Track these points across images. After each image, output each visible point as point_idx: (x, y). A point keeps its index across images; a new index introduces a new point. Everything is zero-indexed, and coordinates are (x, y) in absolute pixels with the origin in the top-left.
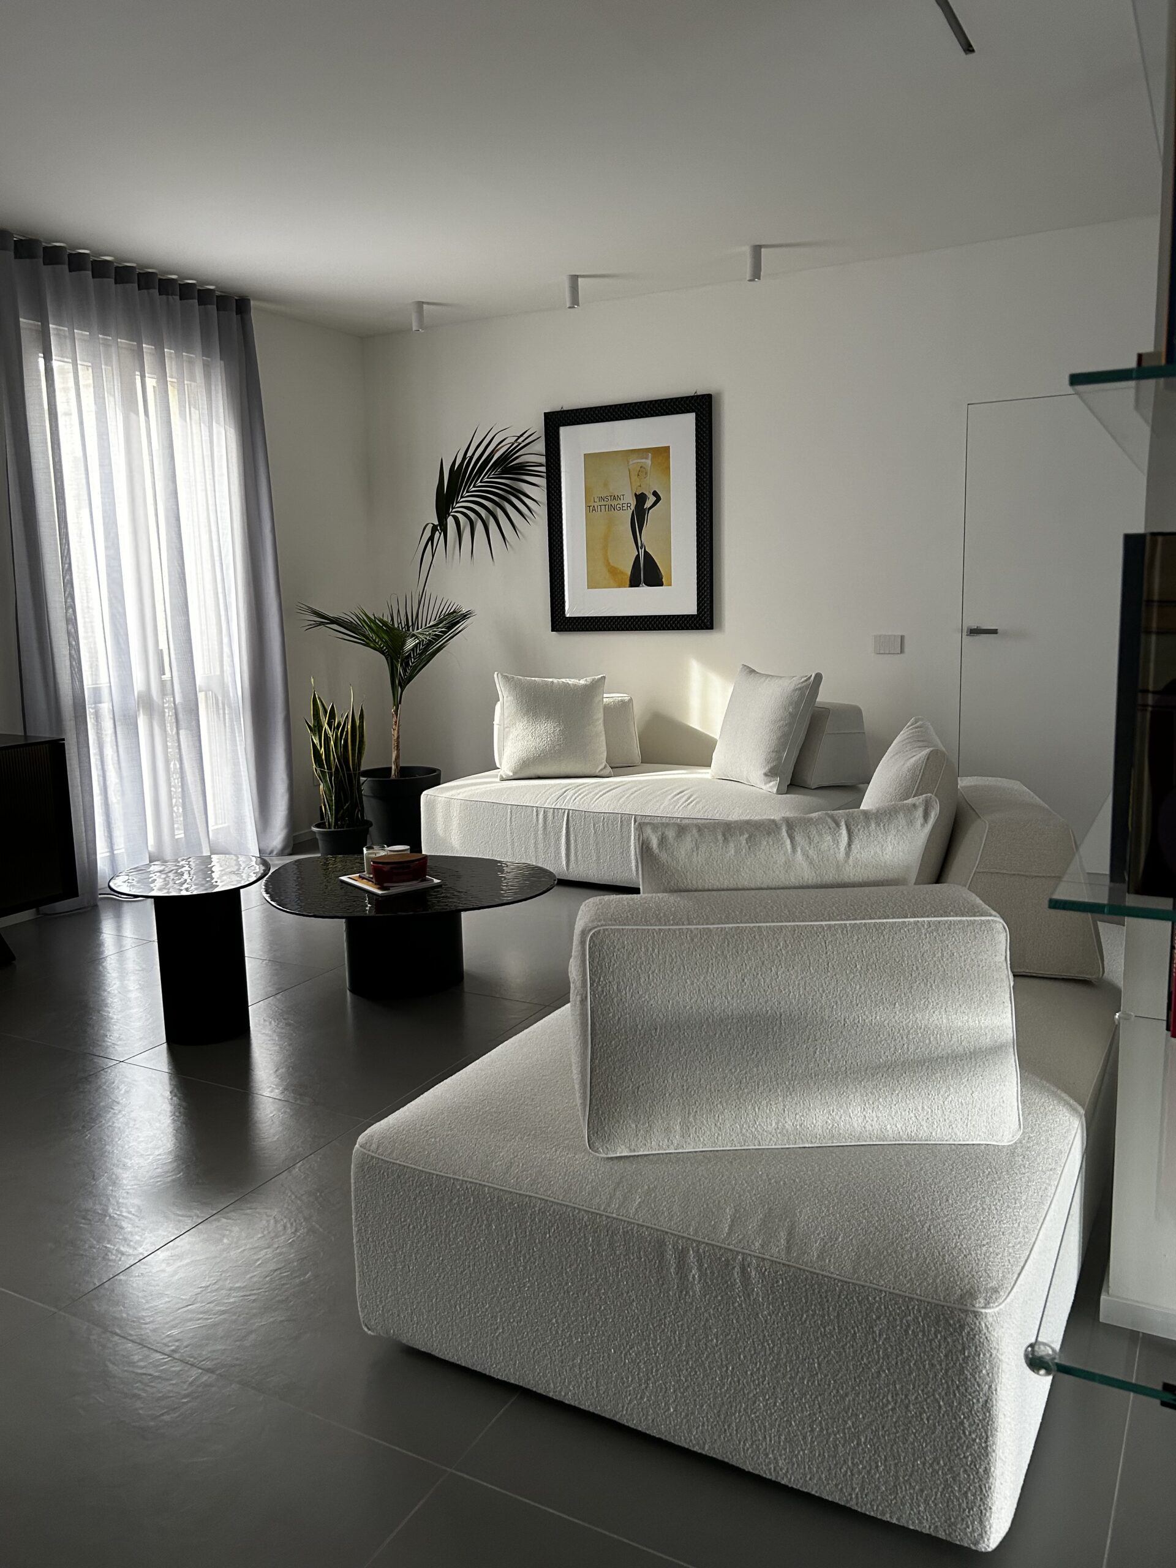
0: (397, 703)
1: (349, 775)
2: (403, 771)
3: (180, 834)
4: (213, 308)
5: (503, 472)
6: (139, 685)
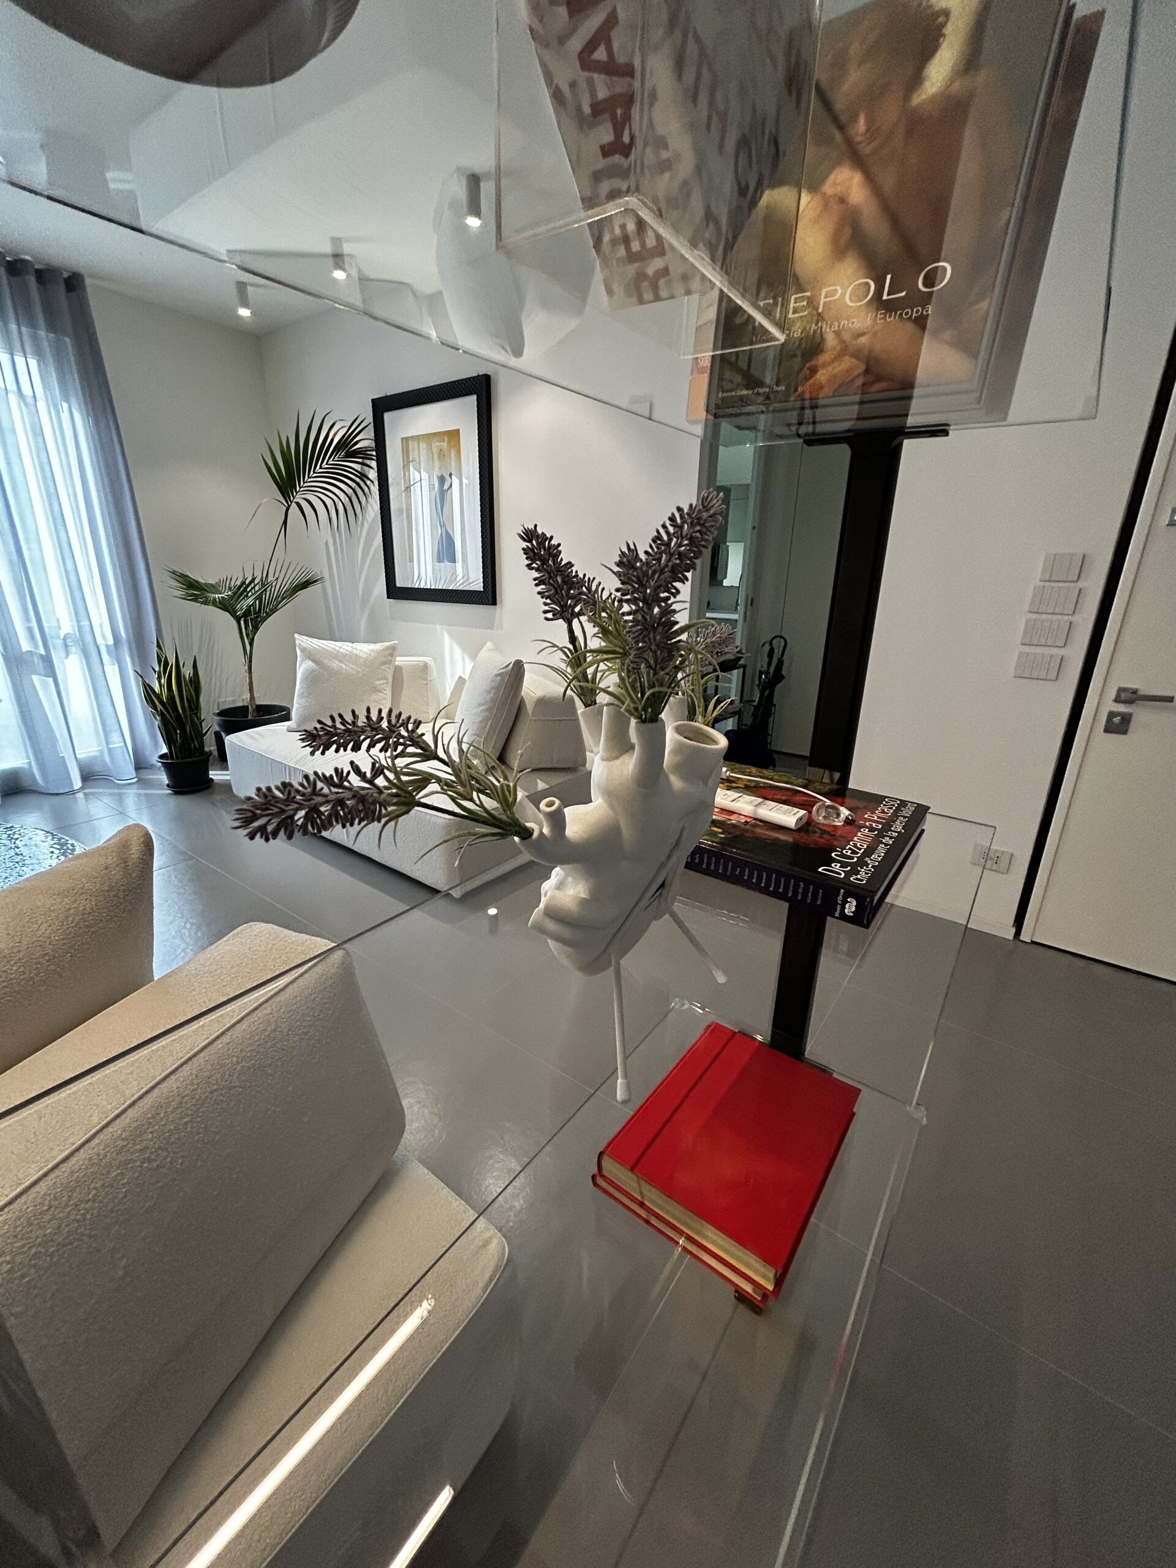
0: (248, 653)
5: (346, 456)
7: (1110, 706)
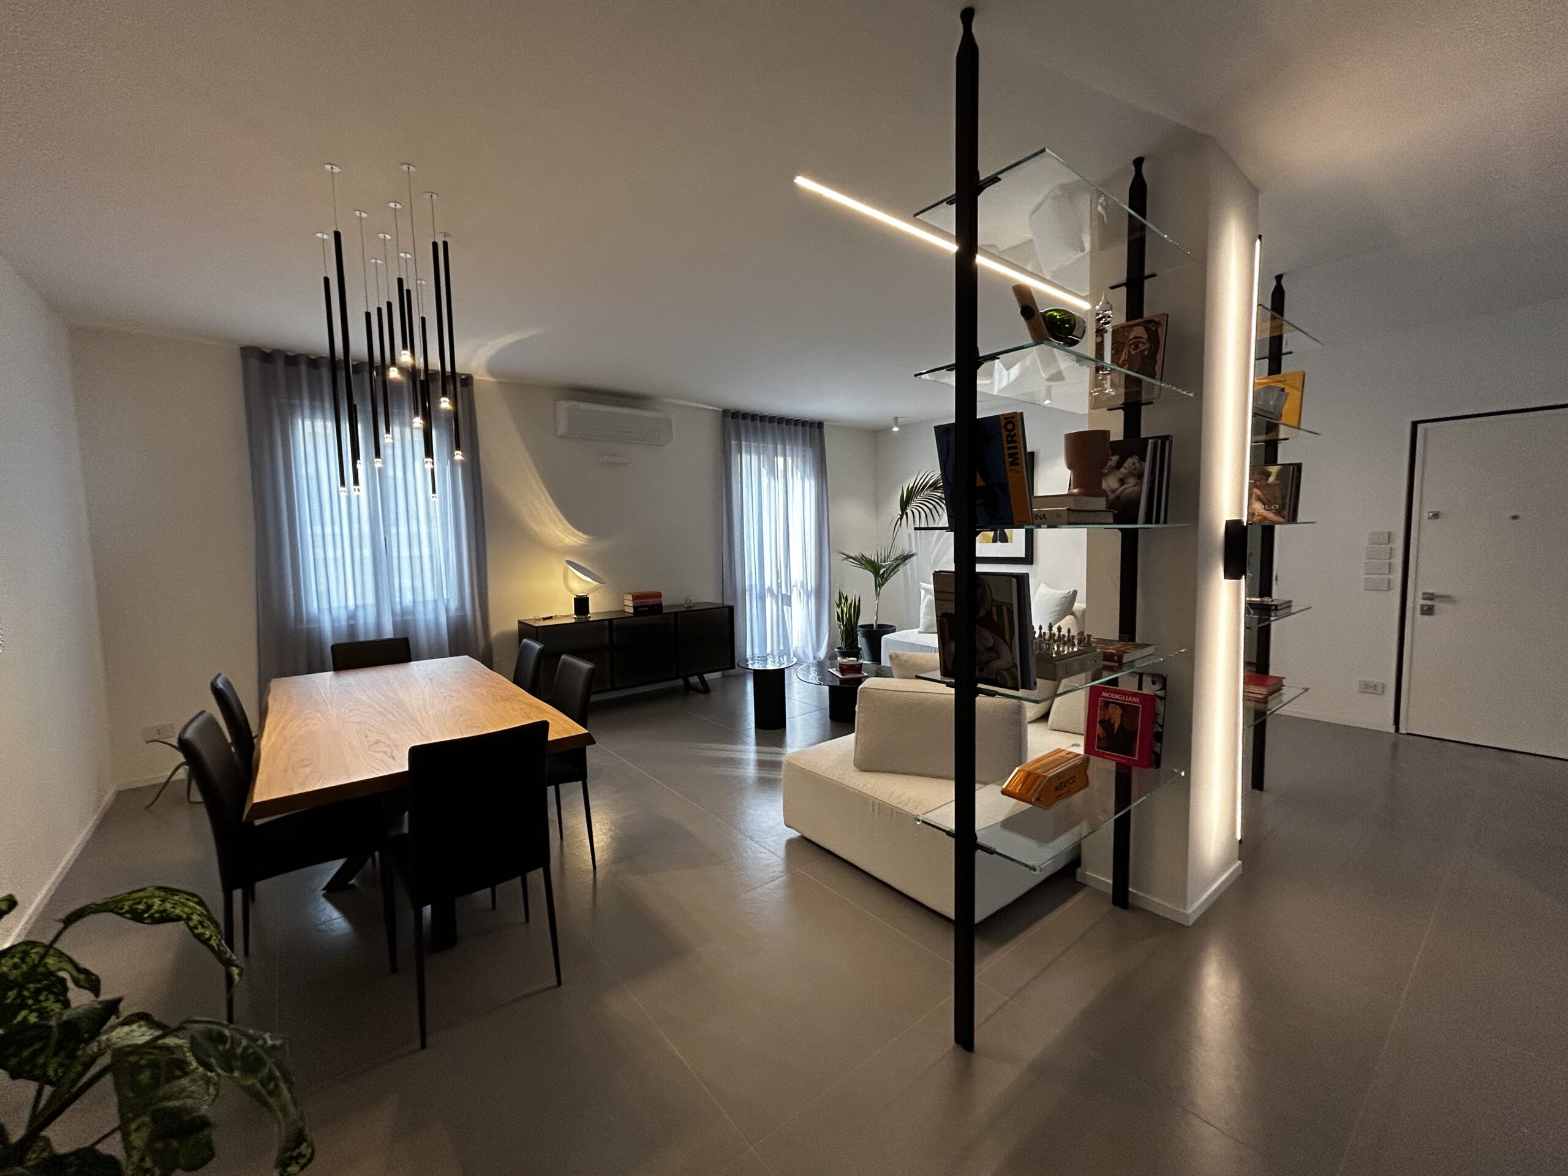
0: (878, 594)
1: (852, 627)
2: (880, 626)
3: (782, 648)
4: (808, 428)
5: (934, 489)
6: (767, 584)
7: (1421, 602)
